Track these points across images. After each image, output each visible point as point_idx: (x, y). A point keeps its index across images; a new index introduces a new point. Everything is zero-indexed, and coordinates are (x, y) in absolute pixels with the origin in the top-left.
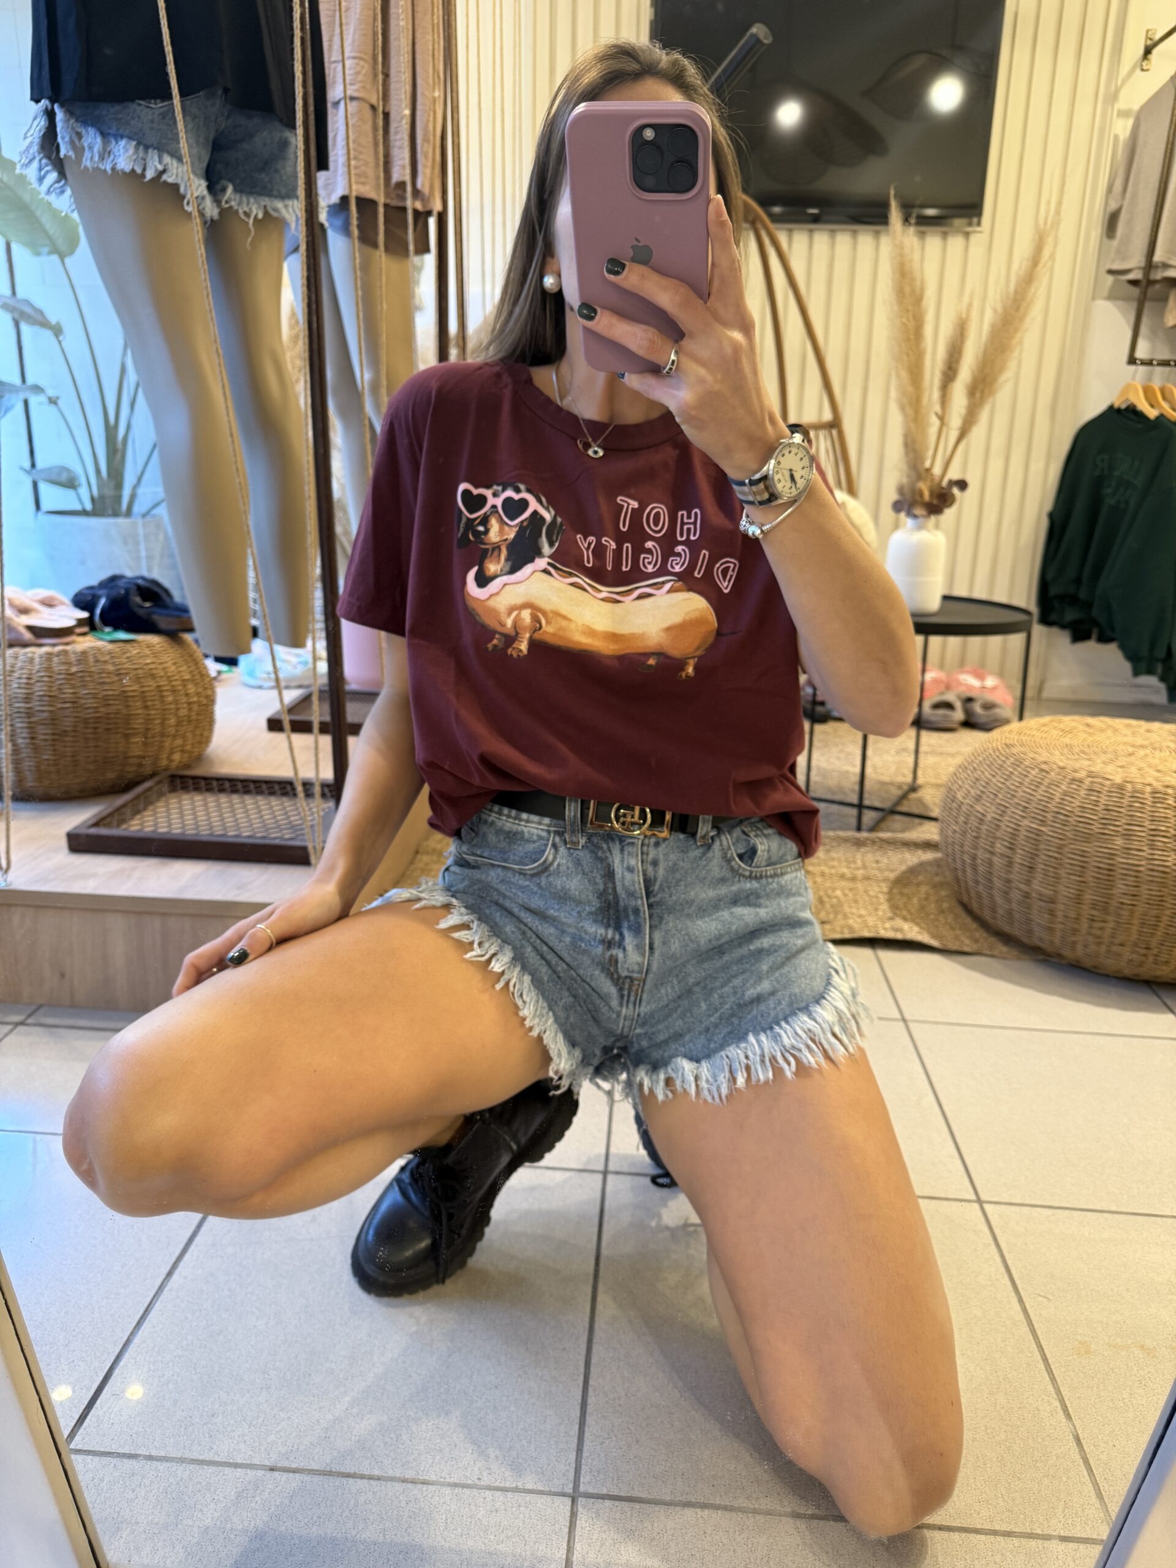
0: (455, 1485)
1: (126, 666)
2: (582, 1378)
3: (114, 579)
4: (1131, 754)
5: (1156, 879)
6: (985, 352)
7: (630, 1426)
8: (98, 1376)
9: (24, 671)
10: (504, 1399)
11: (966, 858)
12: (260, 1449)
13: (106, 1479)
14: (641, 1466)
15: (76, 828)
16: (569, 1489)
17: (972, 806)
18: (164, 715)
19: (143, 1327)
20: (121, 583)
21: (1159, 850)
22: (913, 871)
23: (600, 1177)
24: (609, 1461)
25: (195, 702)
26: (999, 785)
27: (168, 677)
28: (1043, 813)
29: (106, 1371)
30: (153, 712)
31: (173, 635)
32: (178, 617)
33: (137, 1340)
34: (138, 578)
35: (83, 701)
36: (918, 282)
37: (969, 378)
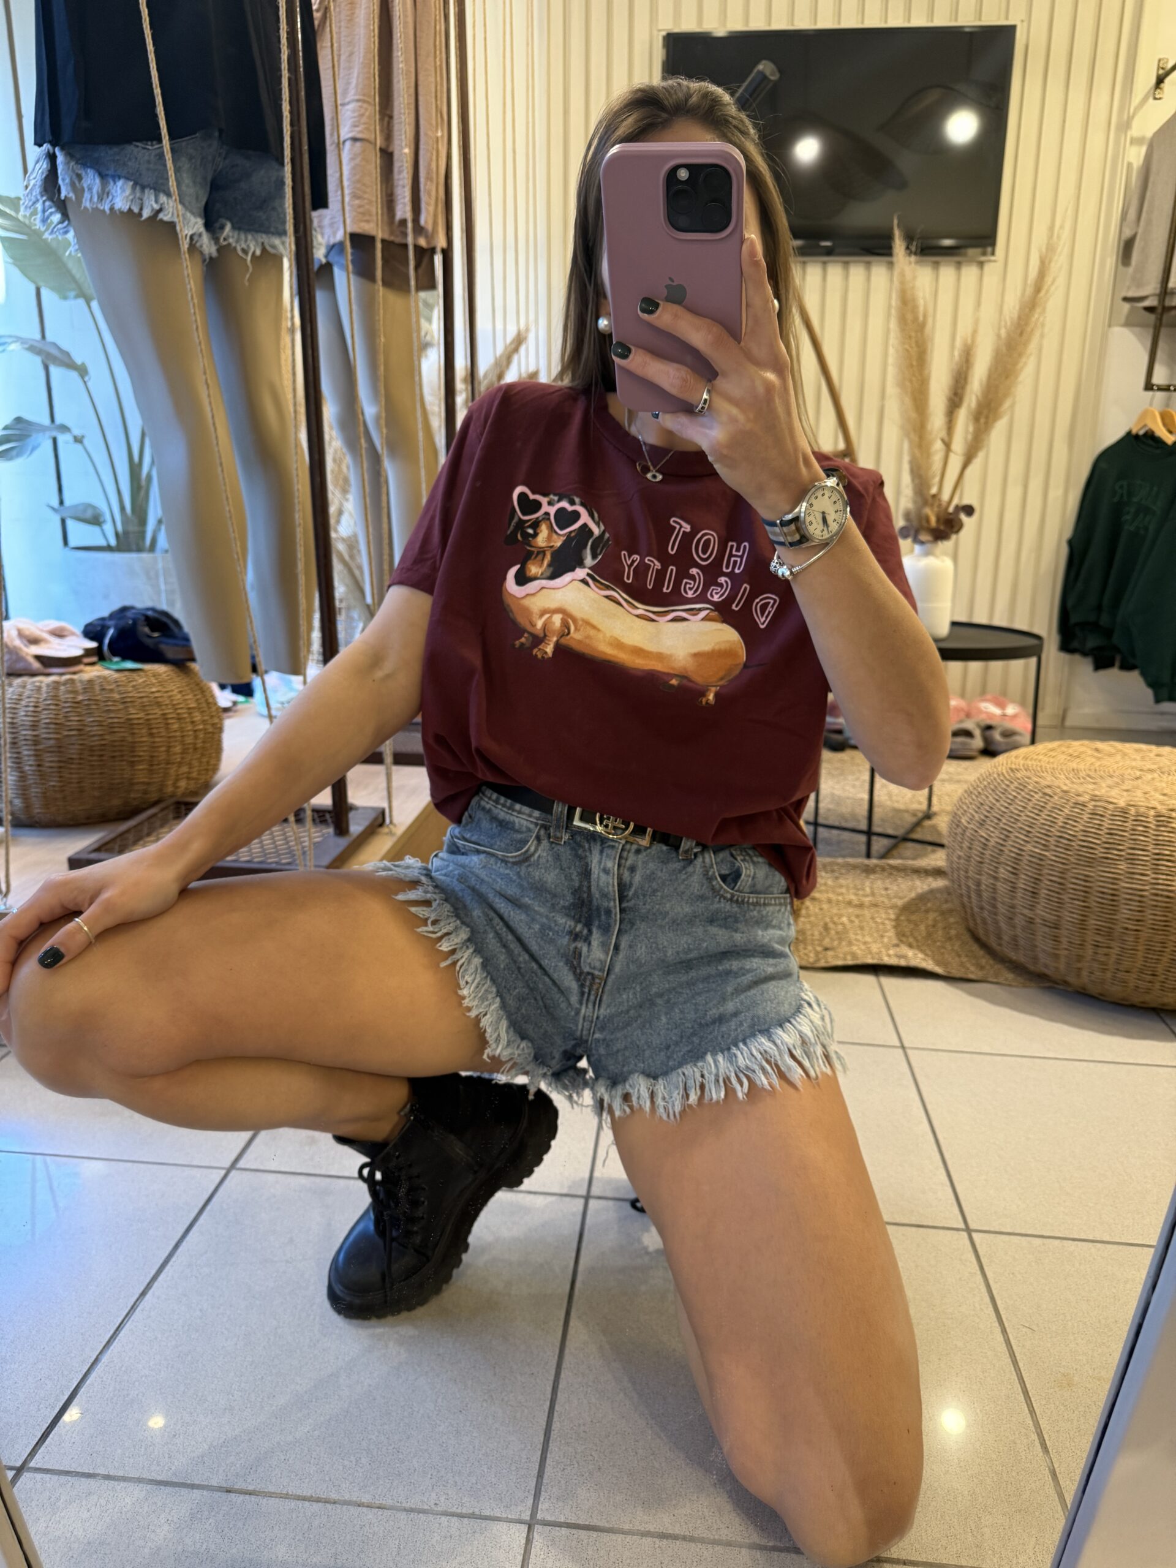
0: (411, 1510)
1: (130, 695)
2: (548, 1403)
3: (124, 609)
4: (1137, 778)
5: (1160, 904)
6: (989, 377)
7: (593, 1453)
8: (63, 1394)
9: (32, 700)
10: (468, 1424)
11: (971, 883)
12: (218, 1471)
13: (63, 1498)
14: (602, 1494)
15: (78, 853)
16: (526, 1516)
17: (976, 831)
18: (169, 742)
19: (112, 1348)
20: (129, 614)
21: (1163, 874)
22: (922, 898)
23: (582, 1201)
24: (570, 1488)
25: (200, 730)
26: (1003, 809)
27: (174, 705)
28: (1046, 838)
29: (72, 1390)
30: (157, 740)
31: (178, 664)
32: (183, 646)
33: (105, 1359)
34: (148, 609)
35: (89, 729)
36: (921, 309)
37: (974, 404)
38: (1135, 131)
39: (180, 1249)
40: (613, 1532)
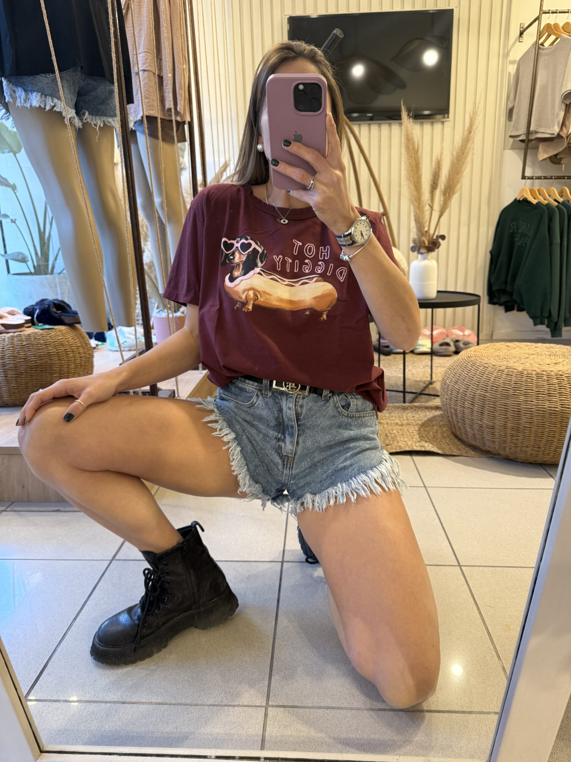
0: (210, 705)
1: (49, 341)
2: (270, 654)
3: (43, 301)
4: (527, 358)
5: (539, 414)
6: (449, 174)
7: (293, 674)
8: (41, 665)
9: (1, 345)
10: (234, 666)
11: (452, 410)
12: (118, 694)
13: (45, 712)
14: (298, 691)
16: (264, 704)
17: (454, 386)
19: (62, 643)
20: (46, 302)
21: (540, 401)
22: (430, 420)
23: (280, 564)
24: (284, 690)
25: (83, 357)
26: (466, 375)
27: (70, 345)
28: (486, 387)
29: (44, 663)
30: (63, 362)
31: (71, 325)
32: (73, 316)
33: (59, 649)
34: (55, 300)
35: (29, 358)
36: (416, 143)
37: (443, 188)
38: (511, 57)
39: (91, 598)
40: (305, 708)
